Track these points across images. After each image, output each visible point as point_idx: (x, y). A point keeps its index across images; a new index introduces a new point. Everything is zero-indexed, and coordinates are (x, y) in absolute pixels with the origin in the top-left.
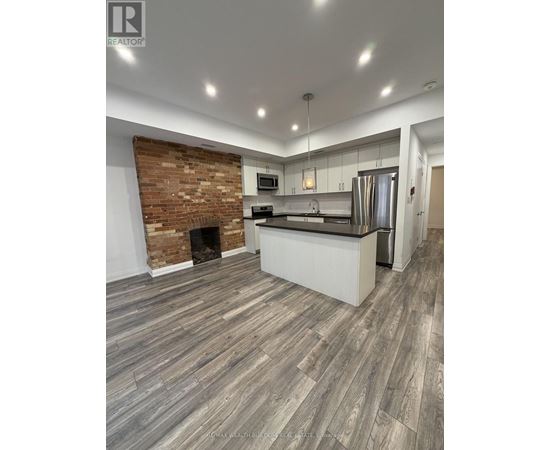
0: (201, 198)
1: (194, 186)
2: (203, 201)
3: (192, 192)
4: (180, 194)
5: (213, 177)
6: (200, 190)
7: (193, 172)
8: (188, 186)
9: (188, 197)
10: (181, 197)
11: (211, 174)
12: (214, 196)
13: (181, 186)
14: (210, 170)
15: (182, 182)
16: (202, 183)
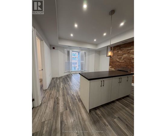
0: (123, 60)
1: (121, 57)
2: (123, 61)
3: (120, 59)
4: (117, 59)
5: (129, 52)
6: (123, 58)
7: (121, 52)
8: (119, 57)
9: (118, 60)
10: (117, 60)
11: (128, 51)
12: (129, 59)
13: (117, 57)
14: (128, 50)
15: (118, 56)
16: (124, 55)
